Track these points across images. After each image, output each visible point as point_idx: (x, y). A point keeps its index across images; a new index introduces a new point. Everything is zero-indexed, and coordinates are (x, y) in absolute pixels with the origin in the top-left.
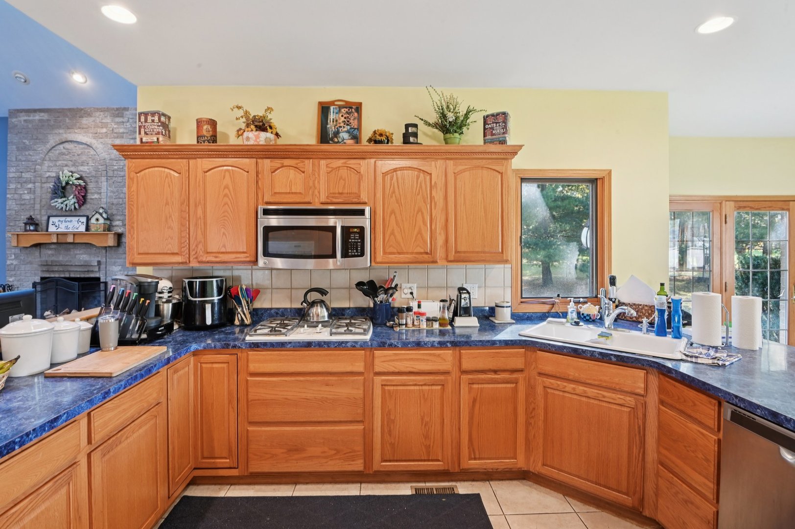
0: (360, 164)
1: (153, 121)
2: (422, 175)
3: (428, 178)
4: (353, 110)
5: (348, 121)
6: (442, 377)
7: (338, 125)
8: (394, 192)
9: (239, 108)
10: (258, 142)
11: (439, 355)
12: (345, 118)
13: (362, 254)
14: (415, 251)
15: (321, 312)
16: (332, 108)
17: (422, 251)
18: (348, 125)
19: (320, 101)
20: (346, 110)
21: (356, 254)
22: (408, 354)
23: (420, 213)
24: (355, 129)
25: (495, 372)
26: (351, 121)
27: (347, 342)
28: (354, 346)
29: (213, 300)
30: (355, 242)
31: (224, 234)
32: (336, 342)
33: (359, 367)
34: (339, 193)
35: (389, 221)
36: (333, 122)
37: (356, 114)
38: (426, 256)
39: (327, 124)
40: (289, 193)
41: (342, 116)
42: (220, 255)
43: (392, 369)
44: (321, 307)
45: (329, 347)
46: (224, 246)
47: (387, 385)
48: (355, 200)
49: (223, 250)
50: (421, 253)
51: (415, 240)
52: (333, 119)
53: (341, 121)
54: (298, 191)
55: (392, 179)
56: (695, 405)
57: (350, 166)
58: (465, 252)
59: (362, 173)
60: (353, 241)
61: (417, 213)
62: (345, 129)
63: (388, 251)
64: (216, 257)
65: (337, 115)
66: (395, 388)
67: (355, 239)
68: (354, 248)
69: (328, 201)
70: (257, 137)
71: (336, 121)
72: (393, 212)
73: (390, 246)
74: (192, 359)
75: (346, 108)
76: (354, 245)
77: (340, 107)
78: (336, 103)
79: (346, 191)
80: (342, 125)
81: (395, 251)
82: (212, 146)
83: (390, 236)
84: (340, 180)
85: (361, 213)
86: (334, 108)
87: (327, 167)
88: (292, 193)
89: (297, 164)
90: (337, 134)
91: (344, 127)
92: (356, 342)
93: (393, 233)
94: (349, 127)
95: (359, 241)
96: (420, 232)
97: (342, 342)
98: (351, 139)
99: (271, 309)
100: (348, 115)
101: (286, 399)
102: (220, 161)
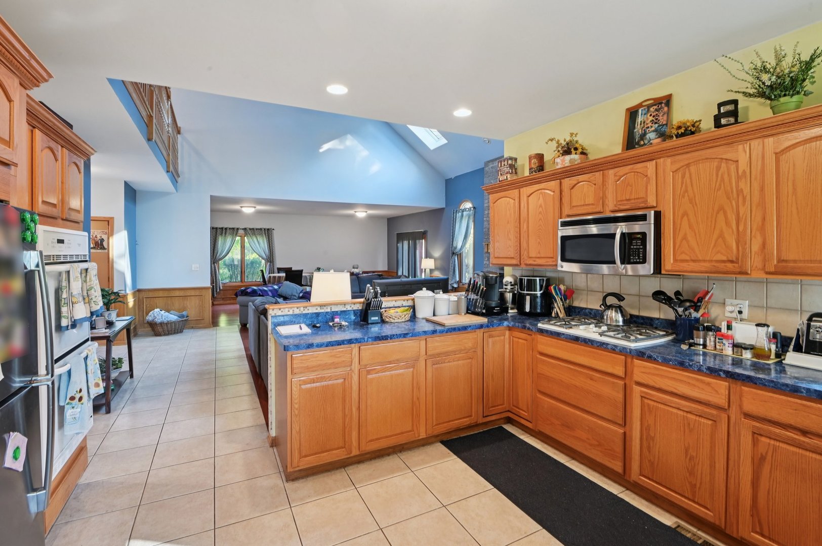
0: (647, 167)
1: (504, 165)
2: (723, 165)
3: (733, 167)
4: (663, 105)
5: (656, 119)
6: (714, 412)
7: (646, 126)
8: (686, 191)
9: (552, 140)
10: (564, 165)
12: (654, 117)
13: (644, 261)
14: (714, 259)
16: (640, 111)
17: (725, 258)
18: (656, 123)
19: (627, 107)
20: (655, 107)
21: (638, 260)
23: (721, 212)
24: (664, 125)
25: (805, 433)
26: (660, 118)
27: (607, 344)
29: (537, 294)
30: (636, 248)
31: (539, 243)
33: (620, 371)
34: (627, 200)
35: (681, 224)
36: (641, 124)
37: (666, 109)
38: (730, 265)
39: (634, 128)
40: (584, 205)
41: (651, 115)
42: (537, 260)
43: (651, 383)
45: (592, 344)
46: (539, 253)
47: (647, 399)
48: (642, 205)
49: (538, 256)
50: (724, 261)
51: (715, 246)
52: (641, 122)
53: (649, 121)
54: (590, 203)
55: (683, 177)
57: (637, 171)
58: (795, 261)
59: (649, 175)
60: (635, 247)
61: (718, 213)
62: (653, 129)
63: (679, 258)
64: (535, 261)
65: (646, 116)
66: (655, 404)
67: (637, 245)
68: (635, 254)
69: (617, 209)
70: (563, 161)
71: (644, 122)
72: (685, 214)
73: (683, 253)
74: (507, 332)
75: (655, 105)
76: (635, 251)
77: (649, 107)
78: (644, 104)
79: (633, 197)
80: (650, 125)
81: (688, 258)
82: (541, 174)
83: (681, 242)
84: (627, 186)
85: (643, 218)
86: (642, 110)
87: (615, 176)
88: (586, 205)
89: (589, 178)
90: (643, 137)
91: (651, 127)
92: (616, 346)
93: (685, 238)
94: (657, 125)
95: (641, 247)
96: (721, 236)
97: (604, 343)
98: (659, 137)
99: (586, 309)
100: (657, 113)
102: (536, 187)
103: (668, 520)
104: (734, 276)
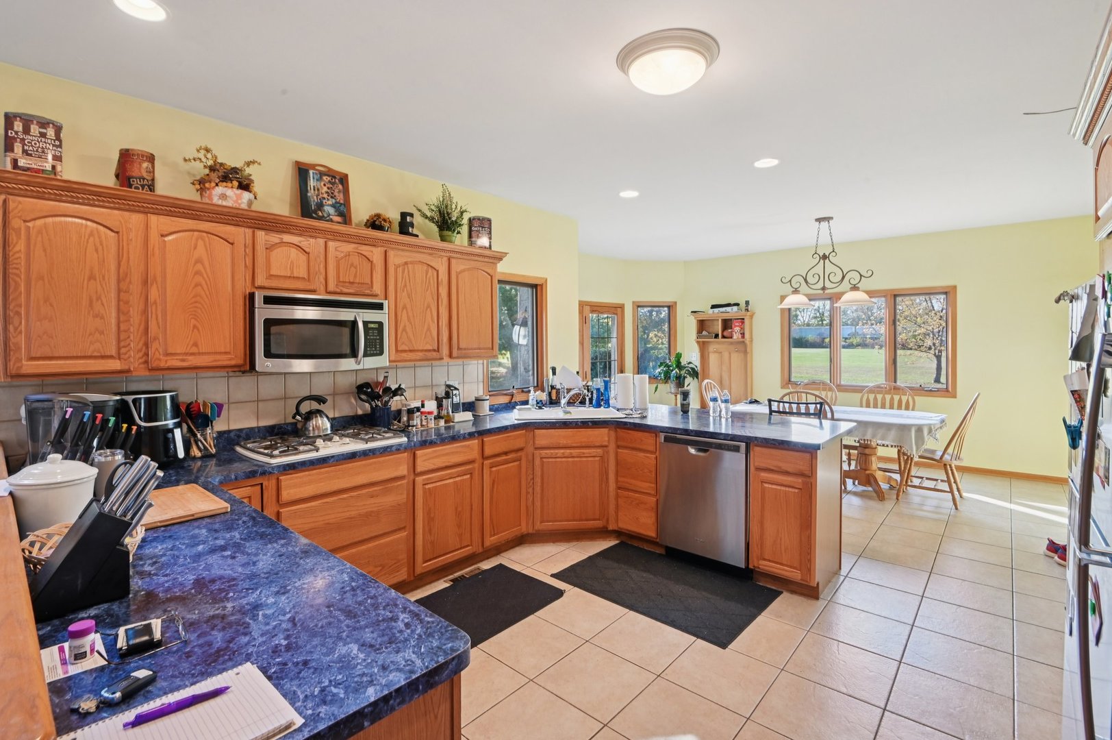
0: (372, 252)
1: (43, 135)
2: (430, 271)
3: (435, 274)
4: (337, 181)
5: (332, 193)
6: (470, 466)
7: (321, 196)
8: (405, 286)
9: (206, 150)
10: (239, 204)
11: (469, 446)
12: (328, 188)
13: (381, 353)
14: (425, 348)
15: (322, 423)
16: (311, 172)
17: (431, 348)
18: (332, 197)
19: (299, 160)
20: (329, 178)
21: (375, 352)
22: (444, 449)
23: (429, 309)
24: (342, 204)
25: (506, 453)
26: (336, 194)
28: (399, 450)
30: (373, 339)
31: (195, 327)
32: (381, 448)
33: (403, 470)
34: (350, 283)
35: (401, 316)
36: (314, 190)
37: (340, 187)
38: (434, 354)
39: (307, 191)
40: (290, 277)
41: (325, 185)
42: (190, 358)
43: (432, 467)
44: (321, 416)
46: (195, 345)
47: (427, 484)
48: (368, 292)
49: (194, 350)
50: (429, 351)
51: (425, 338)
52: (314, 187)
53: (323, 191)
54: (301, 276)
55: (403, 272)
56: (642, 440)
57: (361, 252)
58: (465, 349)
59: (375, 262)
60: (372, 337)
61: (427, 310)
62: (330, 202)
63: (400, 349)
64: (183, 360)
65: (318, 182)
66: (434, 485)
67: (373, 336)
68: (372, 345)
69: (338, 290)
70: (239, 197)
71: (318, 190)
72: (405, 307)
73: (403, 343)
75: (329, 176)
76: (372, 342)
77: (322, 174)
78: (317, 168)
79: (357, 281)
80: (325, 196)
81: (407, 349)
83: (402, 333)
84: (350, 268)
85: (379, 307)
86: (313, 173)
87: (336, 250)
88: (294, 277)
89: (300, 242)
90: (320, 206)
91: (328, 199)
93: (404, 330)
94: (334, 201)
95: (379, 337)
96: (429, 329)
98: (338, 216)
100: (331, 186)
101: (328, 524)
102: (190, 224)
103: (442, 585)
104: (413, 363)
